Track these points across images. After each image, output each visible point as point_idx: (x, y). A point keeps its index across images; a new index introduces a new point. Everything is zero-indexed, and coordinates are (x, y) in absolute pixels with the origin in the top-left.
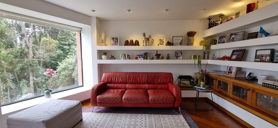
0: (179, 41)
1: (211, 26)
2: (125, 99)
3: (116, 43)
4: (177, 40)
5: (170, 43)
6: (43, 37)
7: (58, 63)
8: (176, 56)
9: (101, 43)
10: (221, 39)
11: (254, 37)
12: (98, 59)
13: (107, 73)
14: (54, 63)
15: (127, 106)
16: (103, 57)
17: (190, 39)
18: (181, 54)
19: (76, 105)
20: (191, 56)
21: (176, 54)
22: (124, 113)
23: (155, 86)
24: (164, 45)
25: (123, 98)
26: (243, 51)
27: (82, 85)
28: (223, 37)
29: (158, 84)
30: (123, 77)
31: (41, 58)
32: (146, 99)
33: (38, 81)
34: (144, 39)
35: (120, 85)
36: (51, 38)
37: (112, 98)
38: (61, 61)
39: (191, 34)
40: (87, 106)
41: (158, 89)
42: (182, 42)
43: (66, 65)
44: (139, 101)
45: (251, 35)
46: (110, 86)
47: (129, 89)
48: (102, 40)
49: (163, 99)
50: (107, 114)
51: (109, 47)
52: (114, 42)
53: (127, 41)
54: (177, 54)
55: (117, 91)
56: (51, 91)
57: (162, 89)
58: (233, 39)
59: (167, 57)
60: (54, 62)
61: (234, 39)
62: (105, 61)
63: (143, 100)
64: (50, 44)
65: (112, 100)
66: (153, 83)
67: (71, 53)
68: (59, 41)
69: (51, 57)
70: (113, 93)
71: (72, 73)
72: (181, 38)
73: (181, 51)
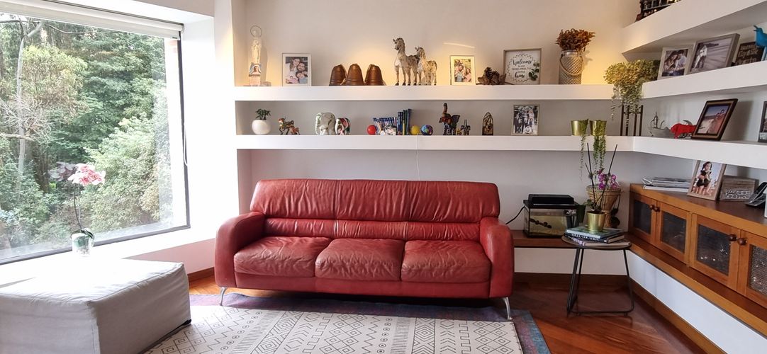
0: (529, 68)
1: (647, 11)
2: (322, 264)
3: (301, 76)
4: (520, 62)
5: (495, 73)
6: (24, 47)
7: (88, 150)
8: (516, 122)
9: (250, 76)
10: (675, 61)
11: (754, 56)
12: (237, 134)
13: (270, 180)
14: (71, 149)
15: (331, 290)
16: (257, 124)
17: (569, 59)
18: (536, 117)
19: (173, 273)
20: (572, 122)
21: (515, 116)
22: (320, 312)
23: (432, 227)
24: (470, 81)
25: (318, 261)
26: (729, 104)
27: (185, 224)
28: (681, 52)
29: (445, 222)
30: (321, 194)
31: (22, 131)
32: (392, 267)
33: (13, 221)
34: (398, 63)
35: (312, 225)
36: (56, 50)
37: (283, 261)
38: (96, 144)
39: (573, 41)
40: (203, 290)
41: (442, 240)
42: (537, 71)
43: (115, 156)
44: (370, 271)
45: (746, 51)
46: (277, 225)
47: (343, 237)
48: (253, 64)
49: (447, 269)
50: (265, 312)
51: (276, 90)
52: (293, 74)
53: (338, 69)
54: (520, 115)
55: (301, 241)
56: (91, 235)
57: (455, 239)
58: (701, 63)
59: (484, 128)
60: (72, 145)
61: (705, 64)
62: (261, 140)
63: (383, 270)
64: (56, 70)
65: (282, 267)
66: (428, 220)
67: (134, 108)
68: (86, 60)
69: (57, 126)
70: (286, 246)
71: (140, 193)
72: (535, 57)
73: (537, 104)
